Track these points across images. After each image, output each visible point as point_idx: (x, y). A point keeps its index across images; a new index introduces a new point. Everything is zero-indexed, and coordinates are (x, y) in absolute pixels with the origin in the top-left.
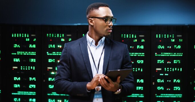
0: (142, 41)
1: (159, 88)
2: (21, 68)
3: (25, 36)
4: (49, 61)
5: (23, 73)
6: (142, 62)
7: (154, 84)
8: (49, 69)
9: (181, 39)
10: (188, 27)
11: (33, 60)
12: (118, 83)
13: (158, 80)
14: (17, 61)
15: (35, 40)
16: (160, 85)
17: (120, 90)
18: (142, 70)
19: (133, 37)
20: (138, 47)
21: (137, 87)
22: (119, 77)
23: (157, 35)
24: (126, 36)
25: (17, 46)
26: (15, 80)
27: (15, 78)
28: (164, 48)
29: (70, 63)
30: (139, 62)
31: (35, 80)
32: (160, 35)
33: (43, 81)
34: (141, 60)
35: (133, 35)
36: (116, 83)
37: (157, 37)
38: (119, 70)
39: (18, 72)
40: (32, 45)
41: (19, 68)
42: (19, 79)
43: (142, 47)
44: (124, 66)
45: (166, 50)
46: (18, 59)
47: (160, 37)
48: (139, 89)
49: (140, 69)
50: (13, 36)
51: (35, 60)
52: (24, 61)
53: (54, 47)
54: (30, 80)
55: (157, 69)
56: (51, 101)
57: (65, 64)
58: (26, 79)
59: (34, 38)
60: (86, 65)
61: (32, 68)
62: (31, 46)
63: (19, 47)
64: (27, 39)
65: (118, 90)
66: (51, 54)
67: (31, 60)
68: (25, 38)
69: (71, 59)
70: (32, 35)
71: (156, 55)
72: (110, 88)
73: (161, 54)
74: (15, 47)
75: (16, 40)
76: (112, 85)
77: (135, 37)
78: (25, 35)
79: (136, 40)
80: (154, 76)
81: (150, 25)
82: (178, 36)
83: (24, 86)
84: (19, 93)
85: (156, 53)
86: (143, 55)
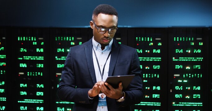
0: (158, 45)
1: (177, 96)
2: (27, 74)
3: (32, 40)
4: (58, 67)
5: (30, 79)
6: (158, 67)
7: (171, 91)
8: (58, 75)
9: (201, 42)
10: (209, 29)
11: (40, 66)
12: (120, 90)
13: (176, 87)
14: (24, 67)
15: (42, 43)
16: (178, 92)
17: (123, 98)
18: (158, 77)
19: (148, 40)
20: (154, 51)
21: (153, 95)
22: (121, 84)
23: (175, 38)
24: (141, 39)
25: (24, 50)
26: (21, 86)
27: (22, 85)
28: (182, 52)
29: (74, 68)
30: (155, 67)
31: (43, 87)
32: (178, 38)
33: (52, 88)
34: (157, 65)
35: (148, 38)
36: (117, 90)
37: (175, 40)
38: (119, 76)
39: (24, 79)
40: (40, 49)
41: (26, 74)
42: (26, 85)
43: (159, 51)
44: (132, 72)
45: (185, 55)
46: (25, 64)
47: (178, 40)
48: (156, 97)
49: (157, 76)
50: (19, 39)
51: (42, 65)
52: (31, 66)
53: (63, 51)
54: (37, 87)
55: (175, 75)
56: (60, 109)
57: (69, 70)
58: (33, 86)
59: (42, 41)
60: (90, 70)
61: (39, 74)
62: (38, 50)
63: (26, 51)
64: (34, 42)
65: (122, 97)
66: (60, 59)
67: (38, 65)
68: (32, 42)
69: (75, 64)
70: (40, 39)
71: (173, 60)
72: (111, 95)
73: (180, 59)
74: (22, 51)
75: (22, 44)
76: (113, 92)
77: (151, 40)
78: (32, 38)
79: (152, 44)
80: (171, 83)
81: (167, 27)
82: (198, 39)
83: (31, 94)
84: (26, 101)
85: (174, 58)
86: (160, 59)
